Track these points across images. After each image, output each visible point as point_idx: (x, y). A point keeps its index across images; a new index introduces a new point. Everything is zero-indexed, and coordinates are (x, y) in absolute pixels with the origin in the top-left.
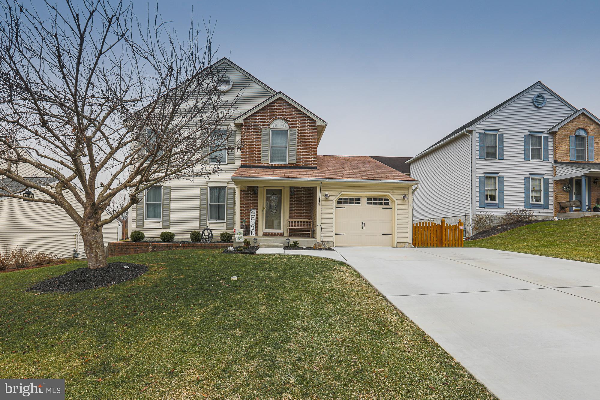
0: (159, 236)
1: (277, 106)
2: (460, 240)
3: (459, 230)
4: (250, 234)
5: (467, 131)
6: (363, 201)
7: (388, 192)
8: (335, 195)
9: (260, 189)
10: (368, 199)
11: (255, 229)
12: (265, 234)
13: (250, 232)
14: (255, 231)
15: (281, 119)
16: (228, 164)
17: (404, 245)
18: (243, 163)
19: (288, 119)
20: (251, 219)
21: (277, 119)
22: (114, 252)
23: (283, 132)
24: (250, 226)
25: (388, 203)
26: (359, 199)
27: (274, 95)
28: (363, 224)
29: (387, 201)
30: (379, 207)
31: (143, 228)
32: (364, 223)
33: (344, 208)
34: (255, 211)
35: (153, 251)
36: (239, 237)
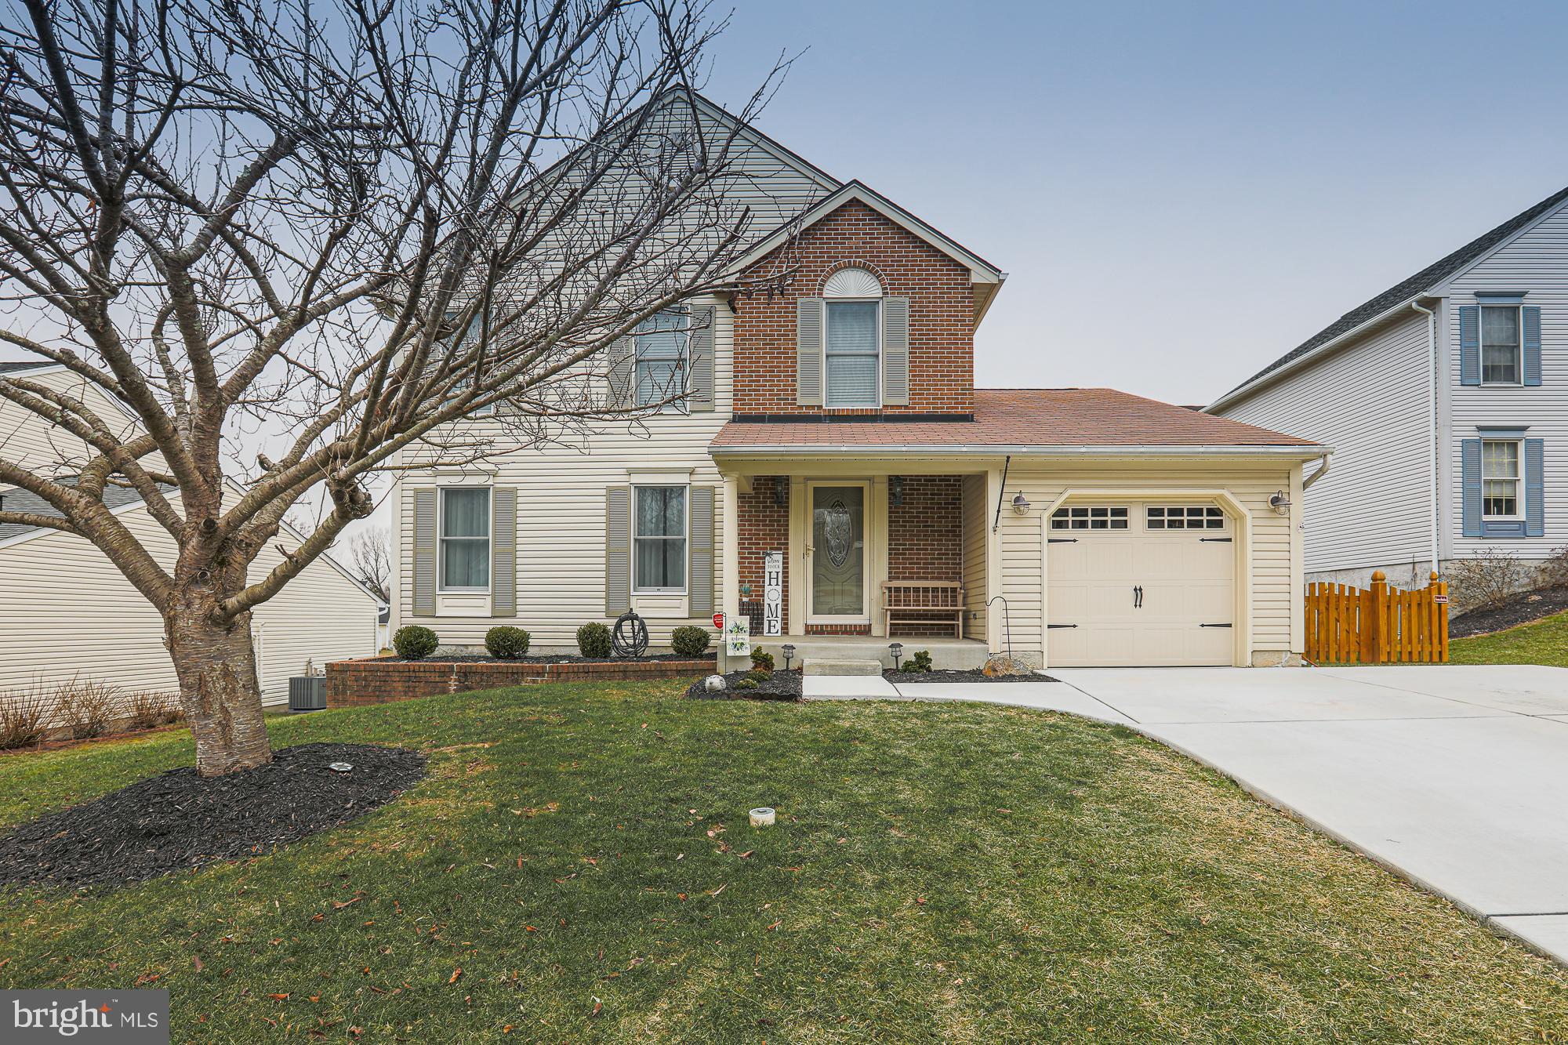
0: (483, 641)
1: (843, 225)
2: (1436, 641)
3: (1435, 606)
4: (766, 629)
5: (1420, 303)
6: (1138, 517)
7: (1222, 487)
8: (1046, 499)
9: (794, 488)
10: (1152, 512)
11: (779, 615)
12: (812, 631)
13: (766, 624)
14: (779, 620)
15: (859, 267)
16: (692, 412)
17: (1275, 658)
18: (739, 409)
19: (879, 266)
20: (767, 582)
21: (845, 267)
22: (344, 693)
23: (864, 308)
24: (766, 607)
25: (1219, 524)
26: (1123, 512)
27: (834, 193)
28: (1138, 591)
29: (1214, 517)
30: (1187, 537)
31: (434, 617)
32: (1141, 589)
33: (1075, 541)
34: (778, 557)
35: (463, 688)
36: (735, 642)
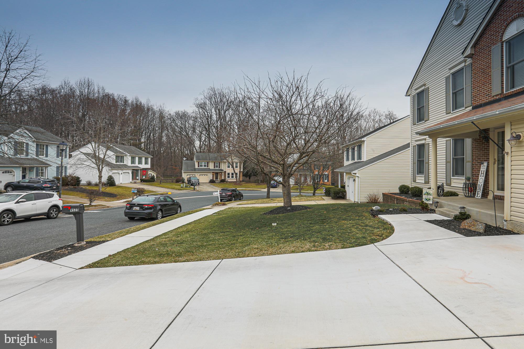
4: (476, 195)
9: (491, 133)
11: (481, 190)
12: (496, 197)
13: (477, 193)
16: (466, 108)
18: (474, 104)
20: (480, 175)
24: (478, 185)
31: (416, 182)
36: (426, 198)
